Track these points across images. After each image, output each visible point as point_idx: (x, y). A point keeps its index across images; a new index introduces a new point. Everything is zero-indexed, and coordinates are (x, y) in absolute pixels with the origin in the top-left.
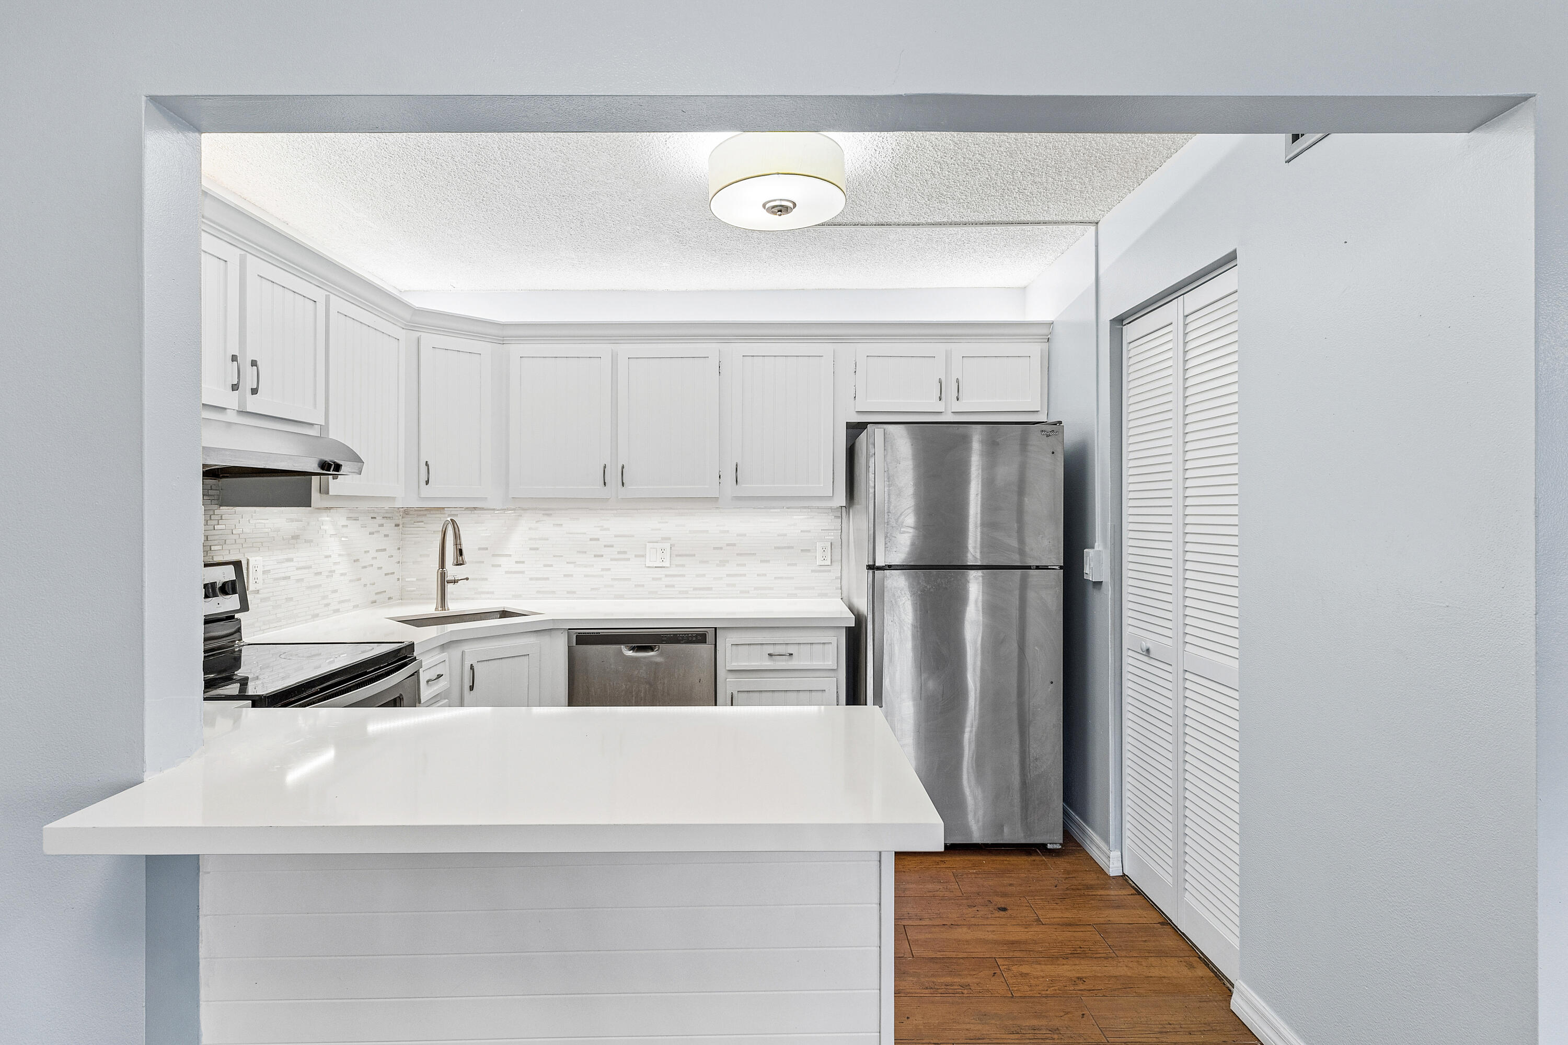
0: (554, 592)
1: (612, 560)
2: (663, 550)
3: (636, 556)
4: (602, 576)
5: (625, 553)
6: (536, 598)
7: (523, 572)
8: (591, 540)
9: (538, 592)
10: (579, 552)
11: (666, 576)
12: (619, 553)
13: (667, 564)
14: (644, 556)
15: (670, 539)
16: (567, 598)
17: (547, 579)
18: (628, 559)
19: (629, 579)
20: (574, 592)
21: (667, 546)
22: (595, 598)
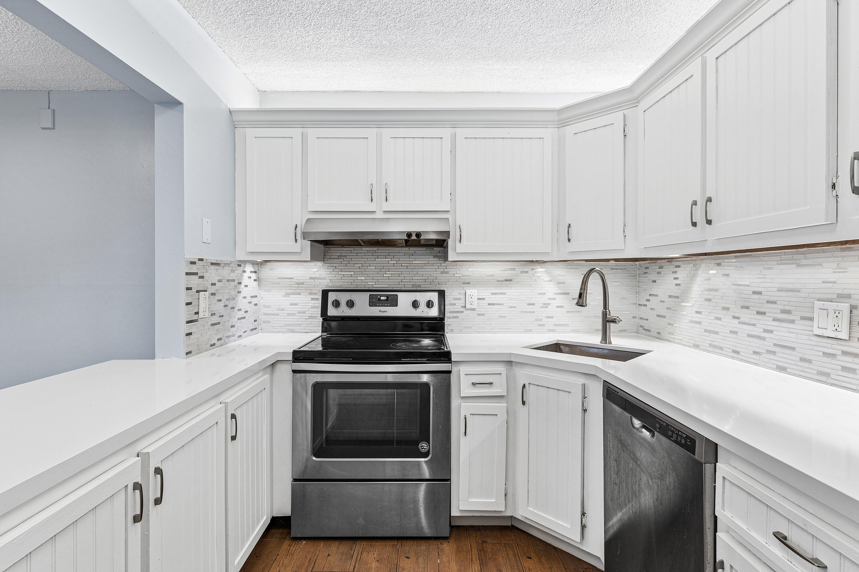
0: (721, 348)
1: (774, 320)
2: (837, 313)
3: (803, 318)
4: (764, 339)
5: (789, 312)
6: (709, 351)
7: (699, 323)
8: (754, 293)
9: (710, 345)
10: (743, 307)
11: (844, 353)
12: (783, 312)
13: (844, 335)
14: (811, 319)
15: (849, 296)
16: (733, 358)
17: (717, 333)
18: (793, 322)
19: (793, 349)
20: (738, 353)
21: (845, 307)
22: (756, 364)
